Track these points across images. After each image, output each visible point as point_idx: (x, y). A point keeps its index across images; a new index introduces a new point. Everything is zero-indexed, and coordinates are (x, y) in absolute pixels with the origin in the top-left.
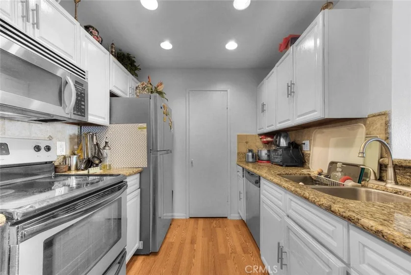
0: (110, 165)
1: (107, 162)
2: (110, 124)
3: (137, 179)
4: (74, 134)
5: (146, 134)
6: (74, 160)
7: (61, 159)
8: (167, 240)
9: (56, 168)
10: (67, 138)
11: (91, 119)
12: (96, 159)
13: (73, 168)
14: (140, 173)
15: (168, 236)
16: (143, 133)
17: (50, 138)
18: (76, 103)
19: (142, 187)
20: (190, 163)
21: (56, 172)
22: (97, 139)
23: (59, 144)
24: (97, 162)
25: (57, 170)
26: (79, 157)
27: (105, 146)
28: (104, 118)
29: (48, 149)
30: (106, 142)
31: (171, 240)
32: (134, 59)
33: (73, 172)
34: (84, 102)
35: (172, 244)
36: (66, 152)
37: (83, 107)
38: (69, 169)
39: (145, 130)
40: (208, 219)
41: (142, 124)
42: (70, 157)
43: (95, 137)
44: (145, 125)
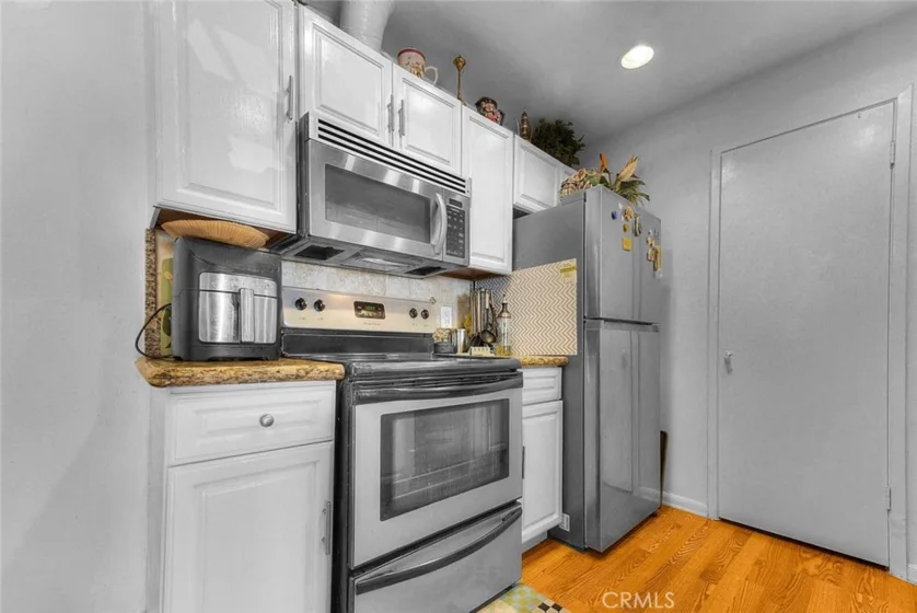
0: (509, 348)
1: (505, 342)
2: (513, 270)
3: (554, 377)
4: (465, 295)
5: (575, 281)
6: (461, 337)
7: (445, 335)
8: (633, 543)
9: (436, 345)
10: (454, 301)
11: (477, 262)
12: (488, 335)
13: (460, 348)
14: (563, 366)
15: (642, 534)
16: (570, 279)
17: (433, 301)
18: (448, 234)
19: (568, 398)
20: (722, 362)
21: (436, 352)
22: (490, 298)
23: (443, 309)
24: (489, 340)
25: (439, 349)
26: (468, 332)
27: (502, 311)
28: (502, 260)
29: (425, 315)
30: (503, 304)
31: (644, 546)
32: (571, 128)
33: (459, 353)
34: (464, 233)
35: (645, 554)
36: (453, 325)
37: (461, 241)
38: (455, 350)
39: (574, 273)
40: (792, 545)
41: (568, 261)
42: (456, 331)
43: (487, 296)
44: (573, 262)
